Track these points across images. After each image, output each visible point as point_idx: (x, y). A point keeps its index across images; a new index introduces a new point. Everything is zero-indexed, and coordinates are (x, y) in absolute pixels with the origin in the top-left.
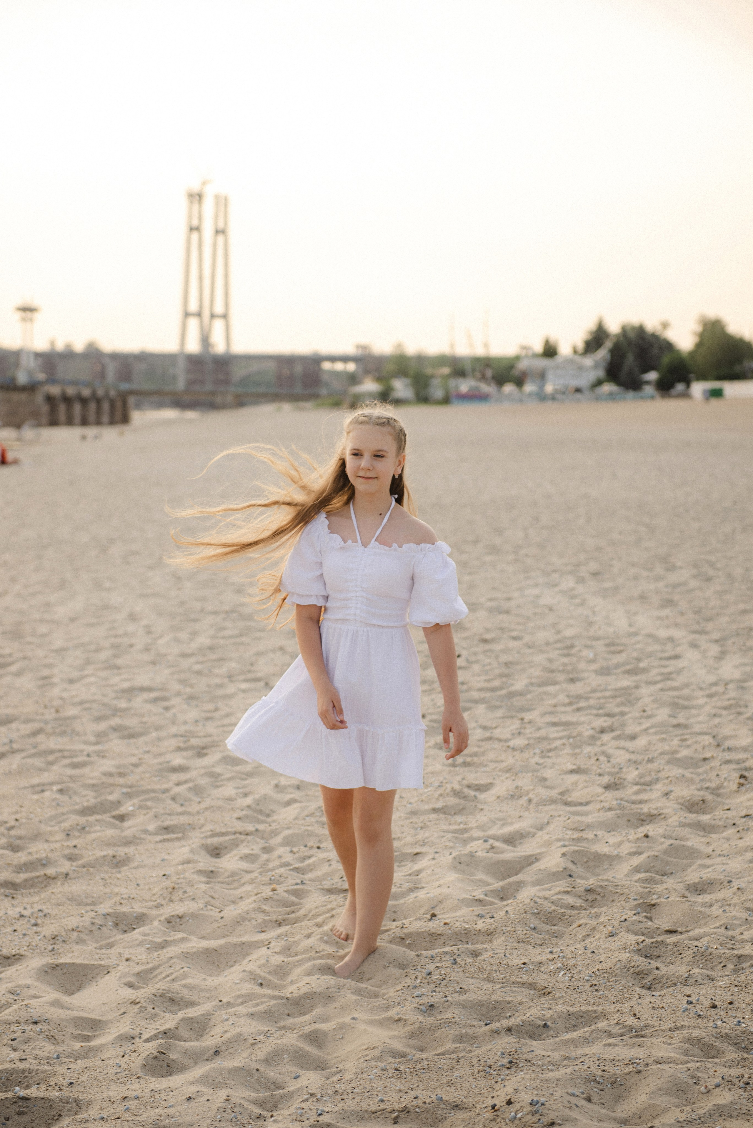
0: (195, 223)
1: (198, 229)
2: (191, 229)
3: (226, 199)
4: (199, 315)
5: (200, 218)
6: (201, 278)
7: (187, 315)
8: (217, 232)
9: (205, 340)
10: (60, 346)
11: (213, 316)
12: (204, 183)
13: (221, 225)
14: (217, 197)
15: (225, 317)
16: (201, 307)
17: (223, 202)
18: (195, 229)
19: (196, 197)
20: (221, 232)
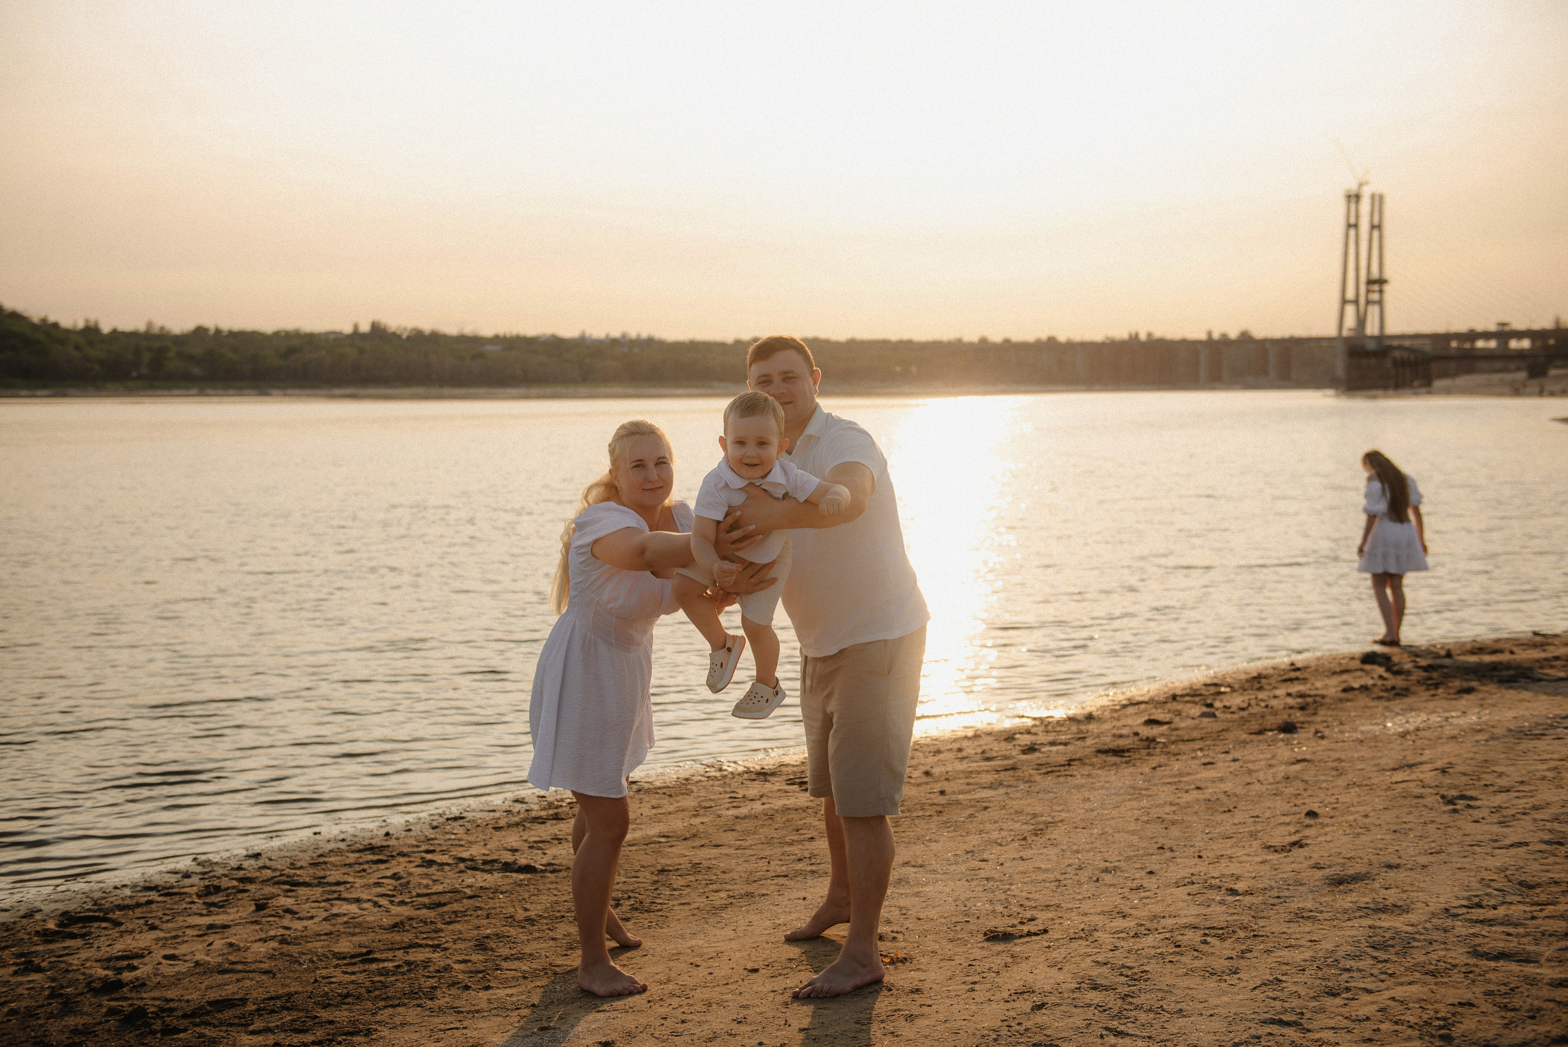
0: (1353, 219)
1: (1356, 226)
2: (1349, 226)
3: (1381, 197)
4: (1356, 302)
5: (1357, 216)
6: (1357, 269)
7: (1344, 302)
8: (1373, 227)
9: (1361, 321)
10: (1216, 336)
11: (1368, 302)
12: (1361, 185)
13: (1376, 221)
14: (1373, 197)
15: (1380, 303)
16: (1357, 295)
17: (1378, 201)
18: (1352, 226)
19: (1354, 198)
20: (1376, 227)
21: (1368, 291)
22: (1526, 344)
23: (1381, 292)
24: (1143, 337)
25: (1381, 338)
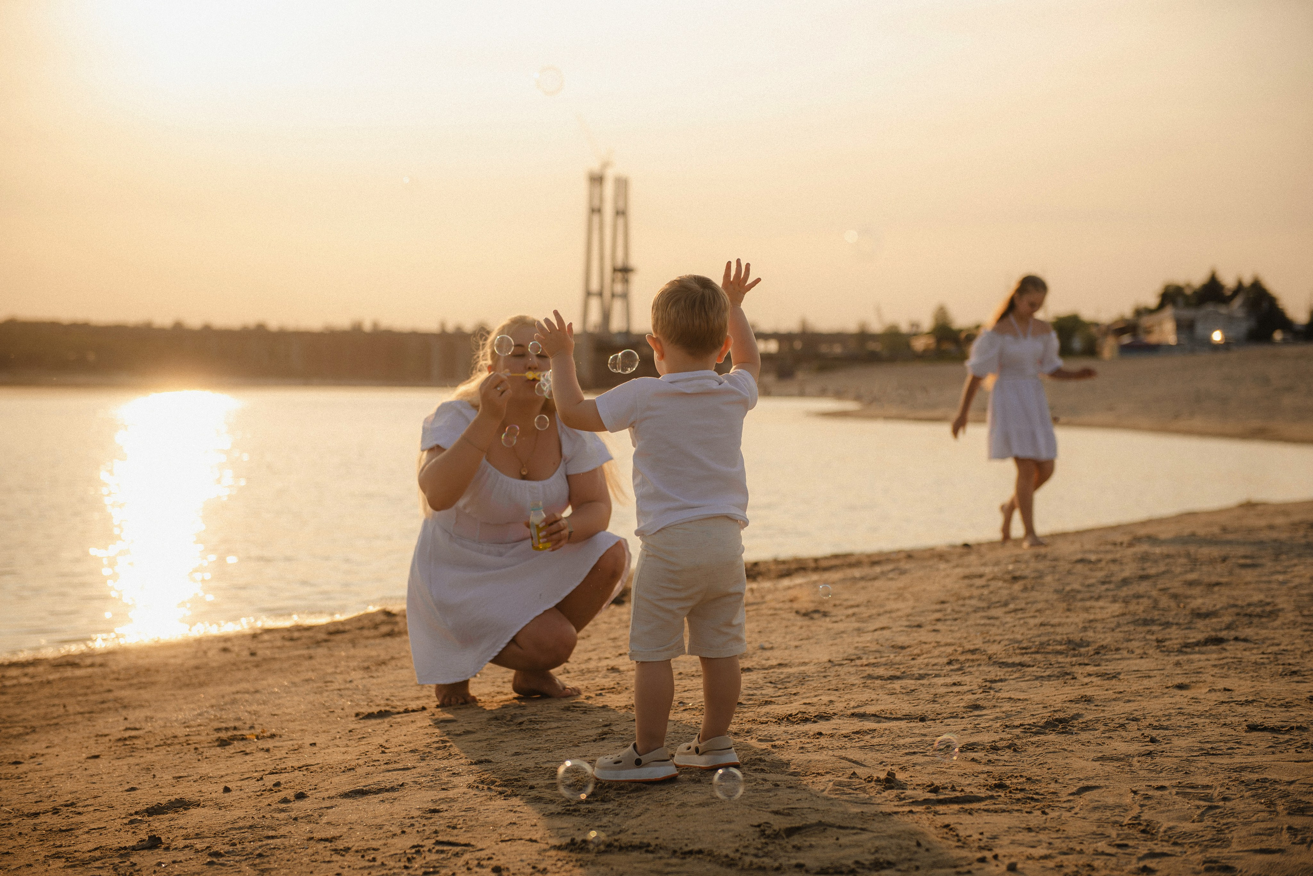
0: (596, 203)
1: (599, 211)
2: (593, 211)
3: (625, 181)
4: (600, 294)
5: (601, 199)
6: (602, 258)
7: (588, 294)
8: (617, 213)
9: (607, 318)
10: (450, 327)
11: (613, 295)
13: (620, 207)
14: (617, 180)
15: (625, 296)
16: (602, 287)
17: (622, 184)
18: (596, 211)
19: (597, 180)
20: (621, 213)
21: (613, 281)
22: (772, 347)
23: (626, 281)
24: (367, 326)
25: (627, 334)
